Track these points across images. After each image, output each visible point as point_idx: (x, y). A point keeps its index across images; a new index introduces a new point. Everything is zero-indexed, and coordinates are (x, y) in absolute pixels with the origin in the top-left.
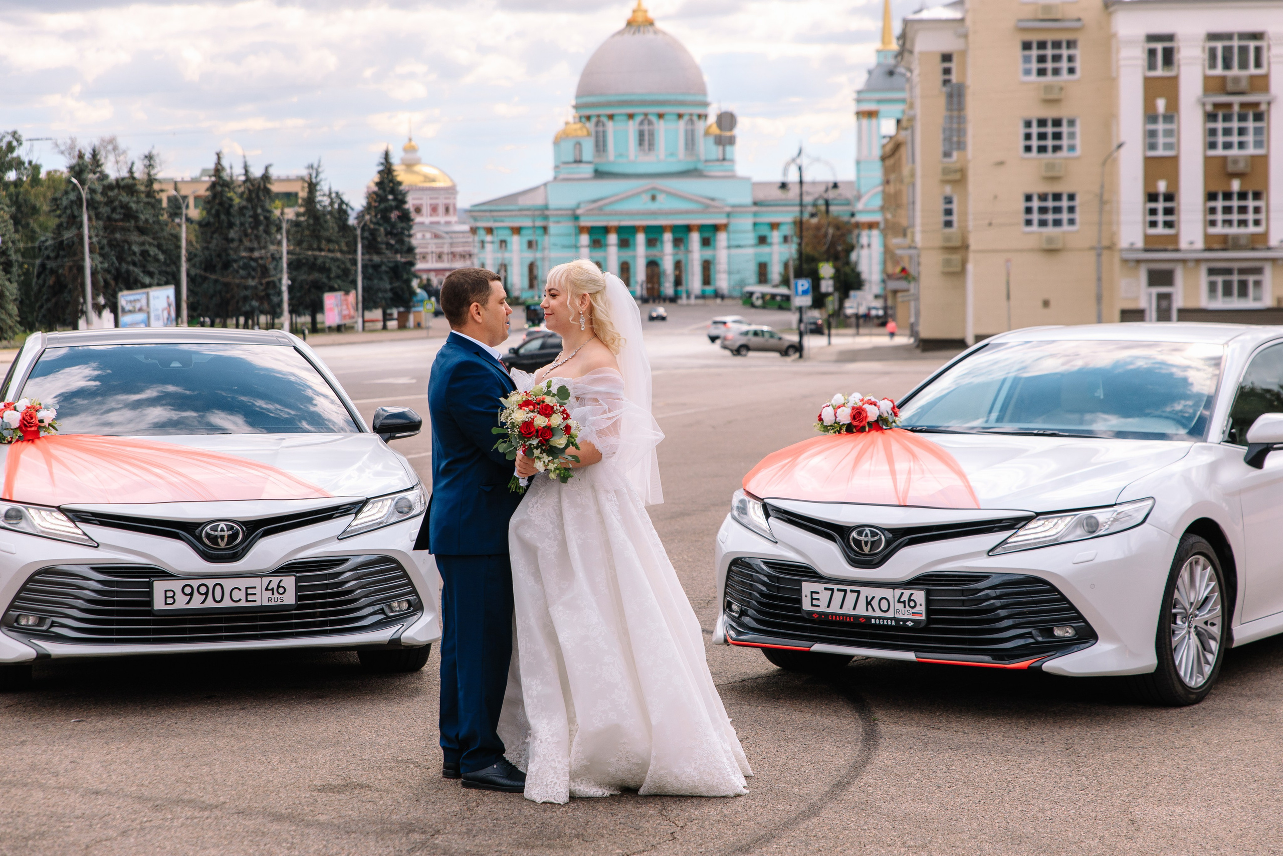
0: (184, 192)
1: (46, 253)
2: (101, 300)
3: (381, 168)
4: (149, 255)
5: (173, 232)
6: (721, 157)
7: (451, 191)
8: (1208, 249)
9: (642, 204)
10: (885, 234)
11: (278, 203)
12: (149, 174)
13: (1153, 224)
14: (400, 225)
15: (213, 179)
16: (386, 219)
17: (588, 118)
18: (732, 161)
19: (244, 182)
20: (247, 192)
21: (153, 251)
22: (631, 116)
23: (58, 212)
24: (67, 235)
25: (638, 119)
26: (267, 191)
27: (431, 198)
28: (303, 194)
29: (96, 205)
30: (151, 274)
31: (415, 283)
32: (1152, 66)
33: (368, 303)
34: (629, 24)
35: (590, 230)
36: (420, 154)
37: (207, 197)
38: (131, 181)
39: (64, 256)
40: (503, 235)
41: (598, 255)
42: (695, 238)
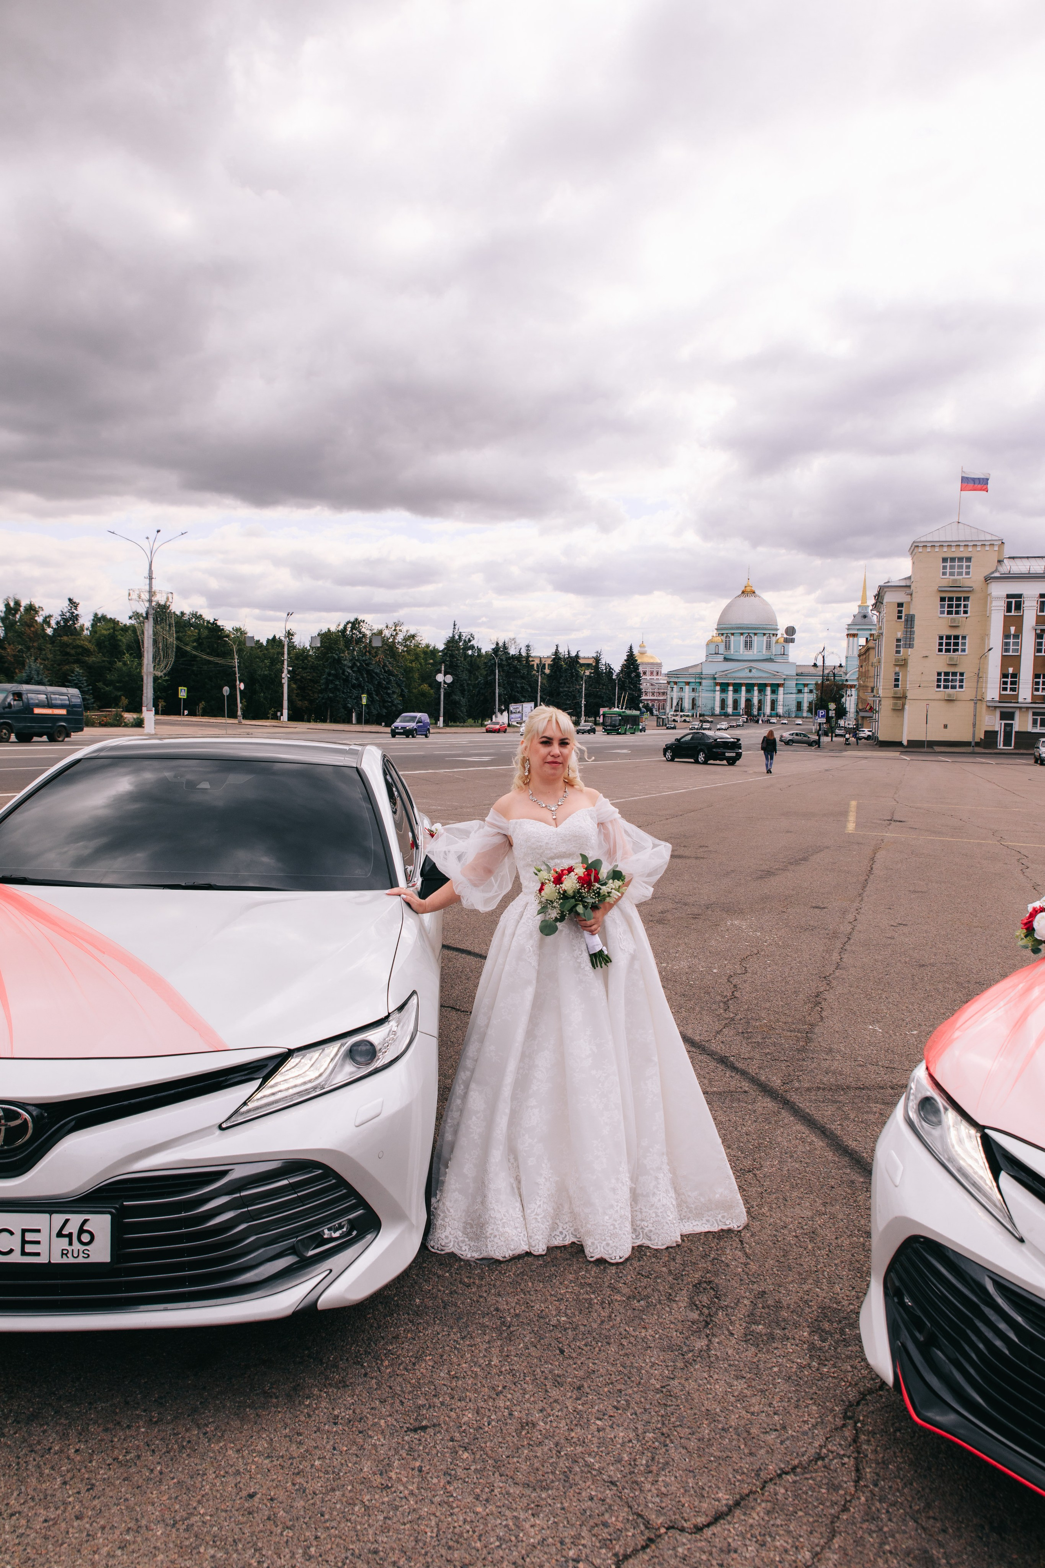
0: (543, 662)
1: (481, 686)
2: (503, 708)
3: (629, 653)
4: (524, 688)
5: (537, 679)
6: (784, 654)
7: (659, 665)
8: (1031, 703)
9: (746, 673)
10: (858, 690)
11: (583, 667)
13: (1005, 689)
14: (636, 679)
15: (555, 656)
16: (629, 676)
17: (722, 634)
18: (789, 655)
19: (568, 658)
20: (569, 663)
21: (526, 687)
22: (742, 634)
23: (487, 669)
24: (490, 679)
25: (746, 635)
26: (578, 662)
27: (650, 668)
28: (594, 664)
29: (503, 666)
30: (525, 697)
31: (641, 705)
32: (1009, 610)
34: (743, 592)
35: (721, 684)
36: (646, 648)
37: (552, 664)
38: (519, 656)
39: (488, 688)
40: (682, 685)
41: (724, 696)
42: (769, 689)
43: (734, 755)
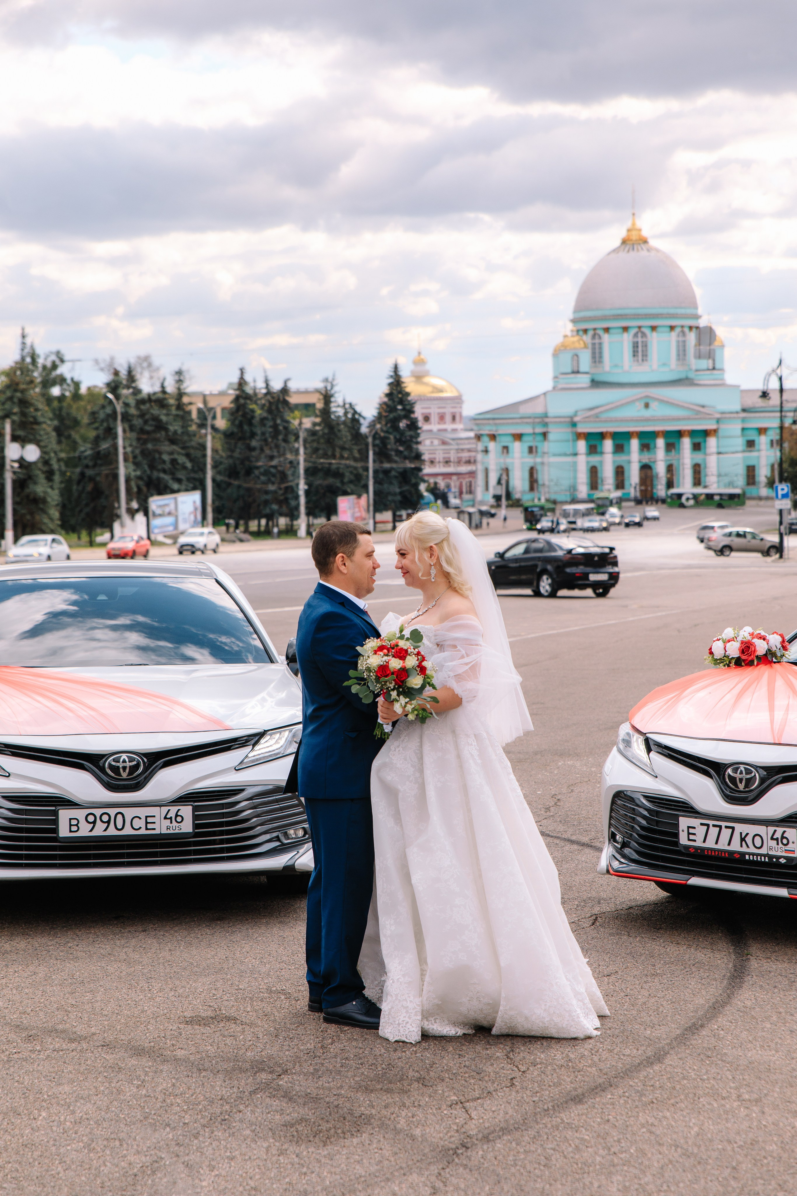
0: (211, 404)
1: (86, 462)
2: (135, 505)
3: (391, 380)
4: (178, 464)
5: (201, 441)
6: (711, 367)
7: (458, 400)
9: (636, 411)
11: (297, 413)
12: (179, 389)
14: (409, 433)
15: (237, 392)
16: (396, 428)
17: (585, 331)
18: (722, 370)
19: (266, 394)
20: (267, 405)
21: (182, 459)
22: (625, 329)
23: (96, 425)
24: (105, 446)
25: (633, 331)
26: (286, 403)
27: (439, 408)
28: (320, 405)
29: (130, 418)
30: (179, 481)
31: (422, 487)
33: (379, 505)
34: (624, 242)
35: (587, 436)
36: (428, 367)
37: (231, 409)
38: (160, 395)
39: (101, 465)
40: (506, 441)
41: (595, 459)
42: (686, 443)
43: (604, 577)
